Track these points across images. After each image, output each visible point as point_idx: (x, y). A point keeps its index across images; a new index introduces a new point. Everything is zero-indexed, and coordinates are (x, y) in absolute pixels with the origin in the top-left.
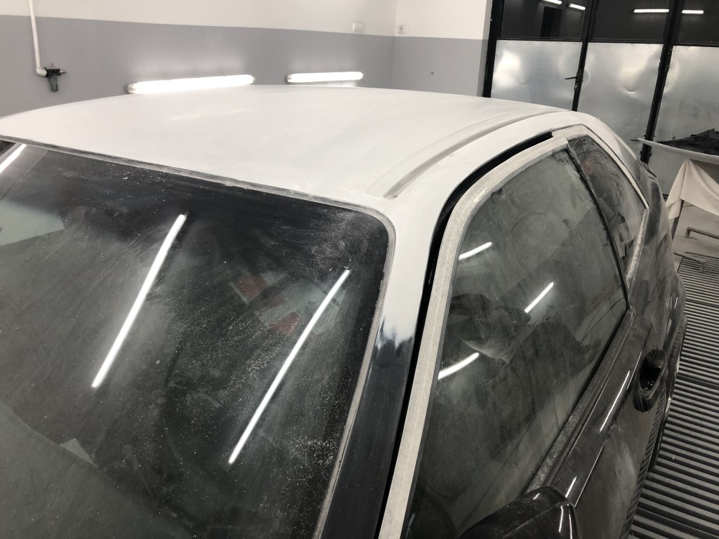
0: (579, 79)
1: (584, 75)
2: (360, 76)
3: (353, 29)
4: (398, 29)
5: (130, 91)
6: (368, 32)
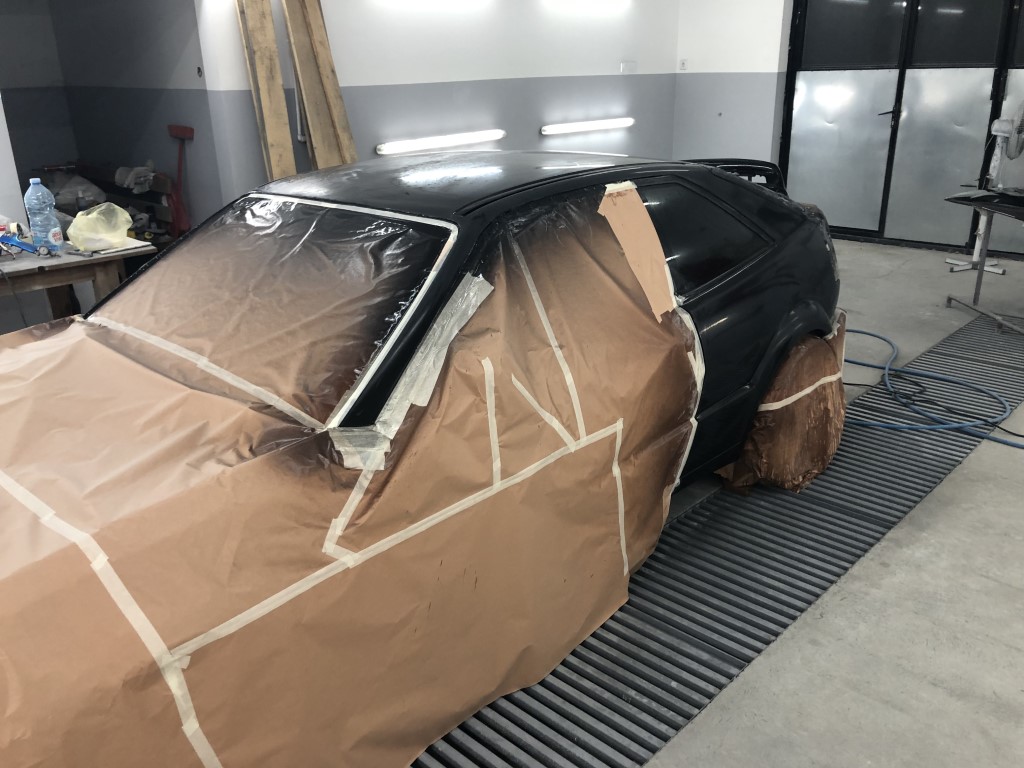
0: (896, 113)
2: (630, 122)
3: (621, 70)
4: (679, 65)
5: (379, 153)
6: (640, 72)
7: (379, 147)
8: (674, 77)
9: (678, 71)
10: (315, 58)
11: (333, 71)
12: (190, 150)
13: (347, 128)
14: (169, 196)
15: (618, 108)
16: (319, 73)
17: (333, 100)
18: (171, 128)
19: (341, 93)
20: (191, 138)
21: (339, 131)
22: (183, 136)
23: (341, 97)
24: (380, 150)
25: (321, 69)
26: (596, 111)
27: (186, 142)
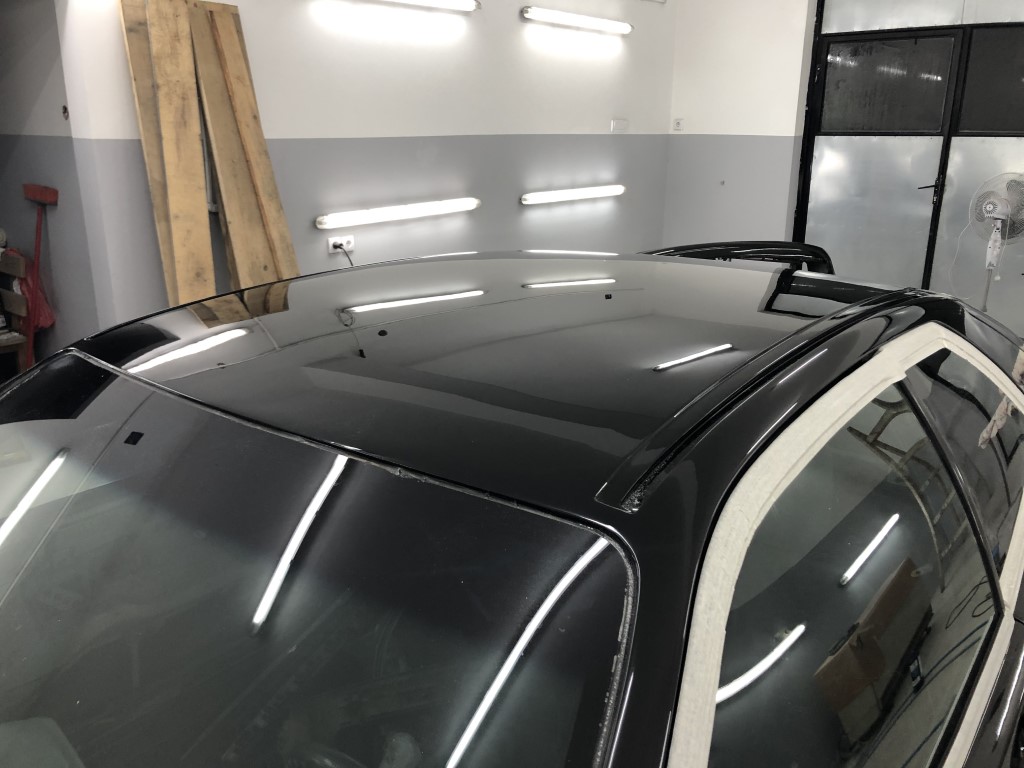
0: (939, 187)
1: (947, 182)
2: (619, 190)
3: (611, 128)
4: (672, 125)
5: (319, 226)
6: (632, 131)
7: (320, 219)
8: (667, 139)
9: (671, 132)
10: (230, 99)
11: (256, 118)
12: (53, 219)
13: (275, 195)
14: (23, 281)
15: (607, 174)
16: (236, 120)
17: (254, 157)
18: (26, 187)
19: (265, 147)
20: (55, 204)
21: (264, 200)
22: (44, 200)
23: (266, 153)
24: (321, 223)
25: (237, 114)
26: (584, 177)
27: (48, 208)
